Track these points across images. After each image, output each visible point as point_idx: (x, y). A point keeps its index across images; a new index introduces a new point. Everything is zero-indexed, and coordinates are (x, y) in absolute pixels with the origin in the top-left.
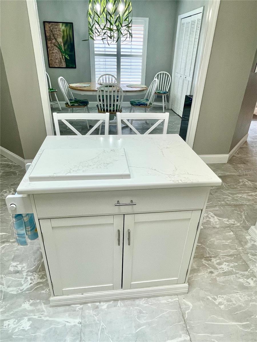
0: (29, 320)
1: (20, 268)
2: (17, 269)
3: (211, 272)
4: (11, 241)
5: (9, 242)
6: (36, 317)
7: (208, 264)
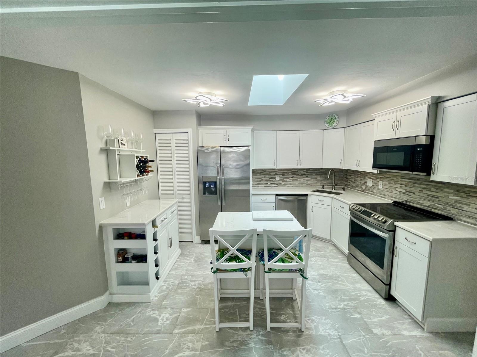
3: (203, 282)
7: (201, 285)
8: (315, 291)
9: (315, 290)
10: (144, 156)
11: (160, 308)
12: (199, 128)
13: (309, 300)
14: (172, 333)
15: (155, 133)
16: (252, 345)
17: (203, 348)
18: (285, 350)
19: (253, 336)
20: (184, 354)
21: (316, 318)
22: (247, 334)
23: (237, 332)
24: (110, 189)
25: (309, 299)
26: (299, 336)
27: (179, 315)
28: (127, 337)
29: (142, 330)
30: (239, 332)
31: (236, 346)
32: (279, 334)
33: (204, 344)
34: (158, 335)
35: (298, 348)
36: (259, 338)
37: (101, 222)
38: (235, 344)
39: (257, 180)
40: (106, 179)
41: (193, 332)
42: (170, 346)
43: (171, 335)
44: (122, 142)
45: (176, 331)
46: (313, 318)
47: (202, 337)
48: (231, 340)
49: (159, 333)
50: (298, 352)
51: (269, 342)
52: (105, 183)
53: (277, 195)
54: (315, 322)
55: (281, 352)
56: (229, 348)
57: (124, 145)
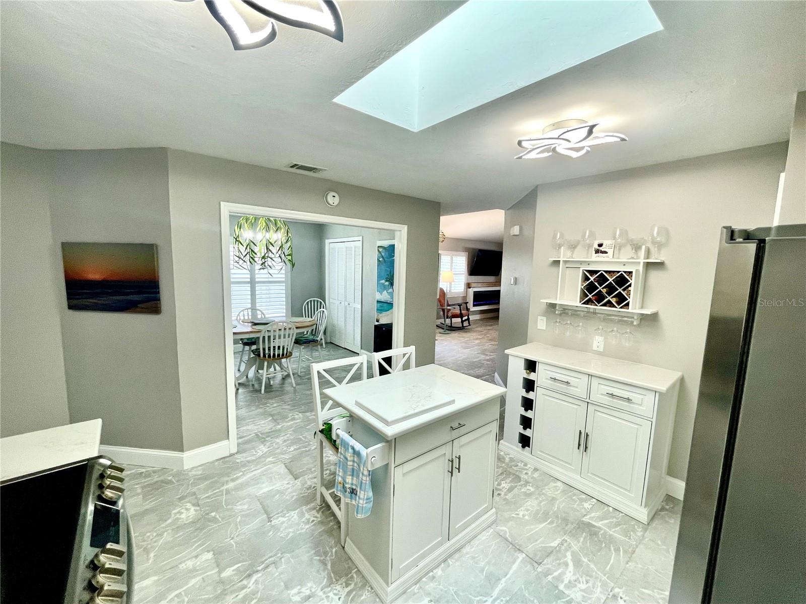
1: (308, 591)
2: (304, 594)
4: (260, 568)
5: (257, 571)
13: (318, 558)
21: (302, 529)
25: (320, 560)
44: (601, 248)
46: (307, 527)
54: (303, 522)
57: (606, 252)
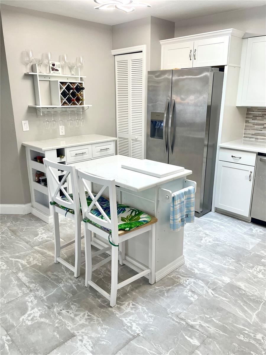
0: (199, 266)
6: (194, 264)
8: (190, 293)
9: (192, 292)
10: (76, 83)
11: (49, 230)
12: (161, 43)
13: (166, 294)
14: (32, 247)
15: (115, 55)
16: (61, 285)
17: (35, 266)
18: (75, 305)
19: (71, 281)
20: (22, 261)
21: (143, 309)
22: (70, 277)
23: (65, 272)
24: (37, 114)
26: (101, 307)
27: (51, 240)
28: (12, 235)
29: (23, 236)
30: (66, 272)
31: (52, 279)
32: (90, 294)
33: (38, 264)
34: (26, 244)
35: (87, 312)
36: (72, 285)
37: (23, 143)
38: (52, 277)
39: (256, 127)
40: (31, 104)
41: (42, 254)
42: (22, 253)
43: (31, 247)
44: (54, 67)
45: (36, 248)
46: (140, 307)
47: (43, 260)
48: (55, 273)
49: (27, 243)
50: (82, 314)
51: (74, 293)
52: (30, 108)
53: (260, 154)
54: (135, 311)
55: (71, 303)
56: (46, 276)
57: (57, 70)
